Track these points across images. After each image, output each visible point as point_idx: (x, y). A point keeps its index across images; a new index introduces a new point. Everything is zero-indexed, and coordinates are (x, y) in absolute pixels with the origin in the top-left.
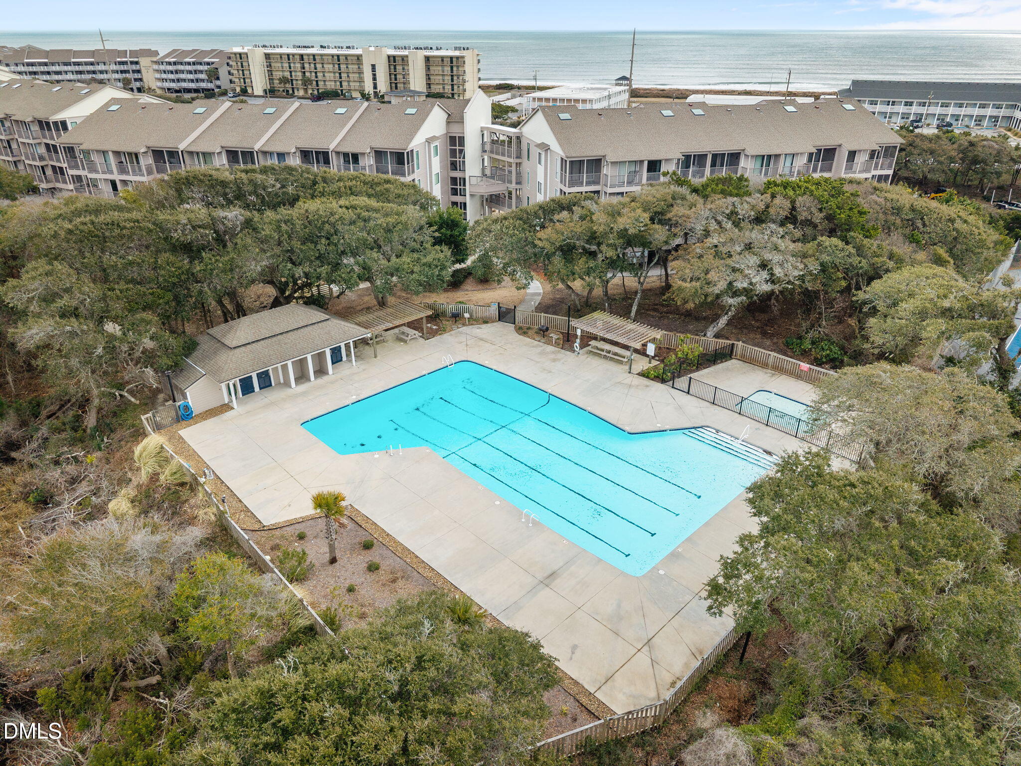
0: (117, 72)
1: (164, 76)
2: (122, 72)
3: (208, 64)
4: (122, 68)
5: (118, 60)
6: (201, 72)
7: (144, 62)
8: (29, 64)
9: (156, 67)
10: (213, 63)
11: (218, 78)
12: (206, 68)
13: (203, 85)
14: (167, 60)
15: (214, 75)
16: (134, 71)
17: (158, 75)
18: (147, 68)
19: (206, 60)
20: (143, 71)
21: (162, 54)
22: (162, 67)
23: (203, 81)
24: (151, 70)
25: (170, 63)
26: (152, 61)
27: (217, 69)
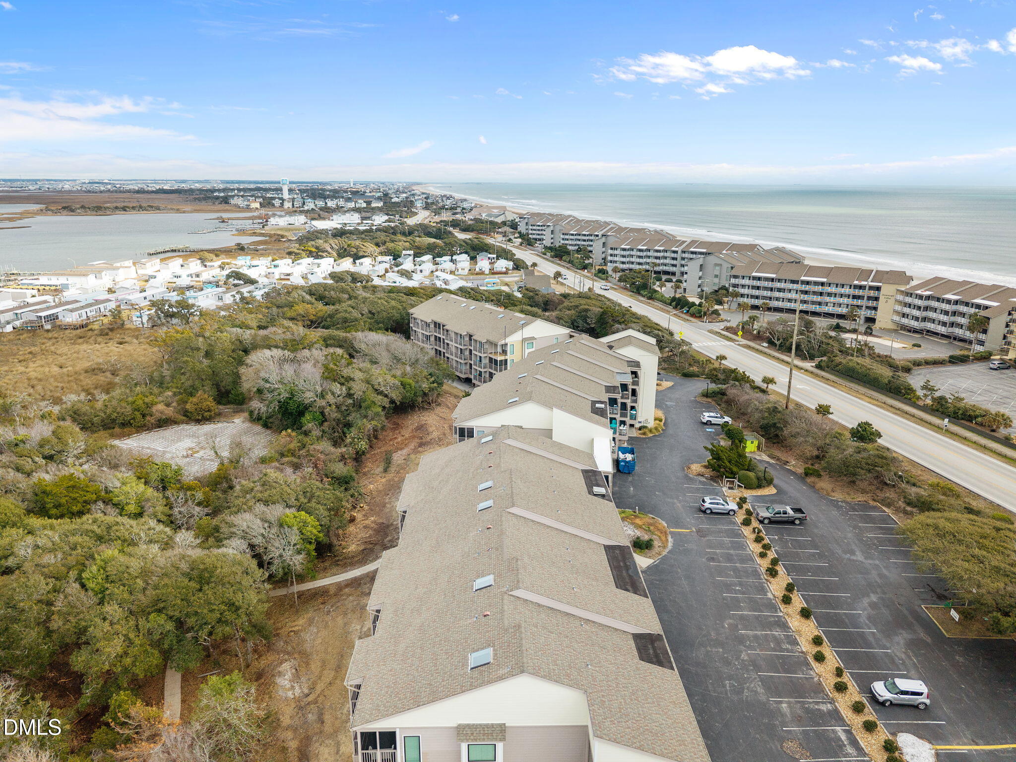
0: (849, 296)
1: (907, 310)
2: (854, 297)
3: (978, 306)
4: (858, 292)
5: (856, 282)
6: (963, 315)
7: (887, 290)
8: (754, 278)
9: (900, 297)
10: (987, 308)
11: (985, 332)
12: (973, 310)
13: (958, 332)
14: (919, 292)
15: (981, 324)
16: (869, 298)
17: (898, 308)
18: (888, 297)
19: (978, 301)
20: (882, 299)
21: (913, 283)
22: (909, 300)
23: (961, 326)
24: (892, 301)
25: (921, 297)
26: (898, 290)
27: (989, 319)
